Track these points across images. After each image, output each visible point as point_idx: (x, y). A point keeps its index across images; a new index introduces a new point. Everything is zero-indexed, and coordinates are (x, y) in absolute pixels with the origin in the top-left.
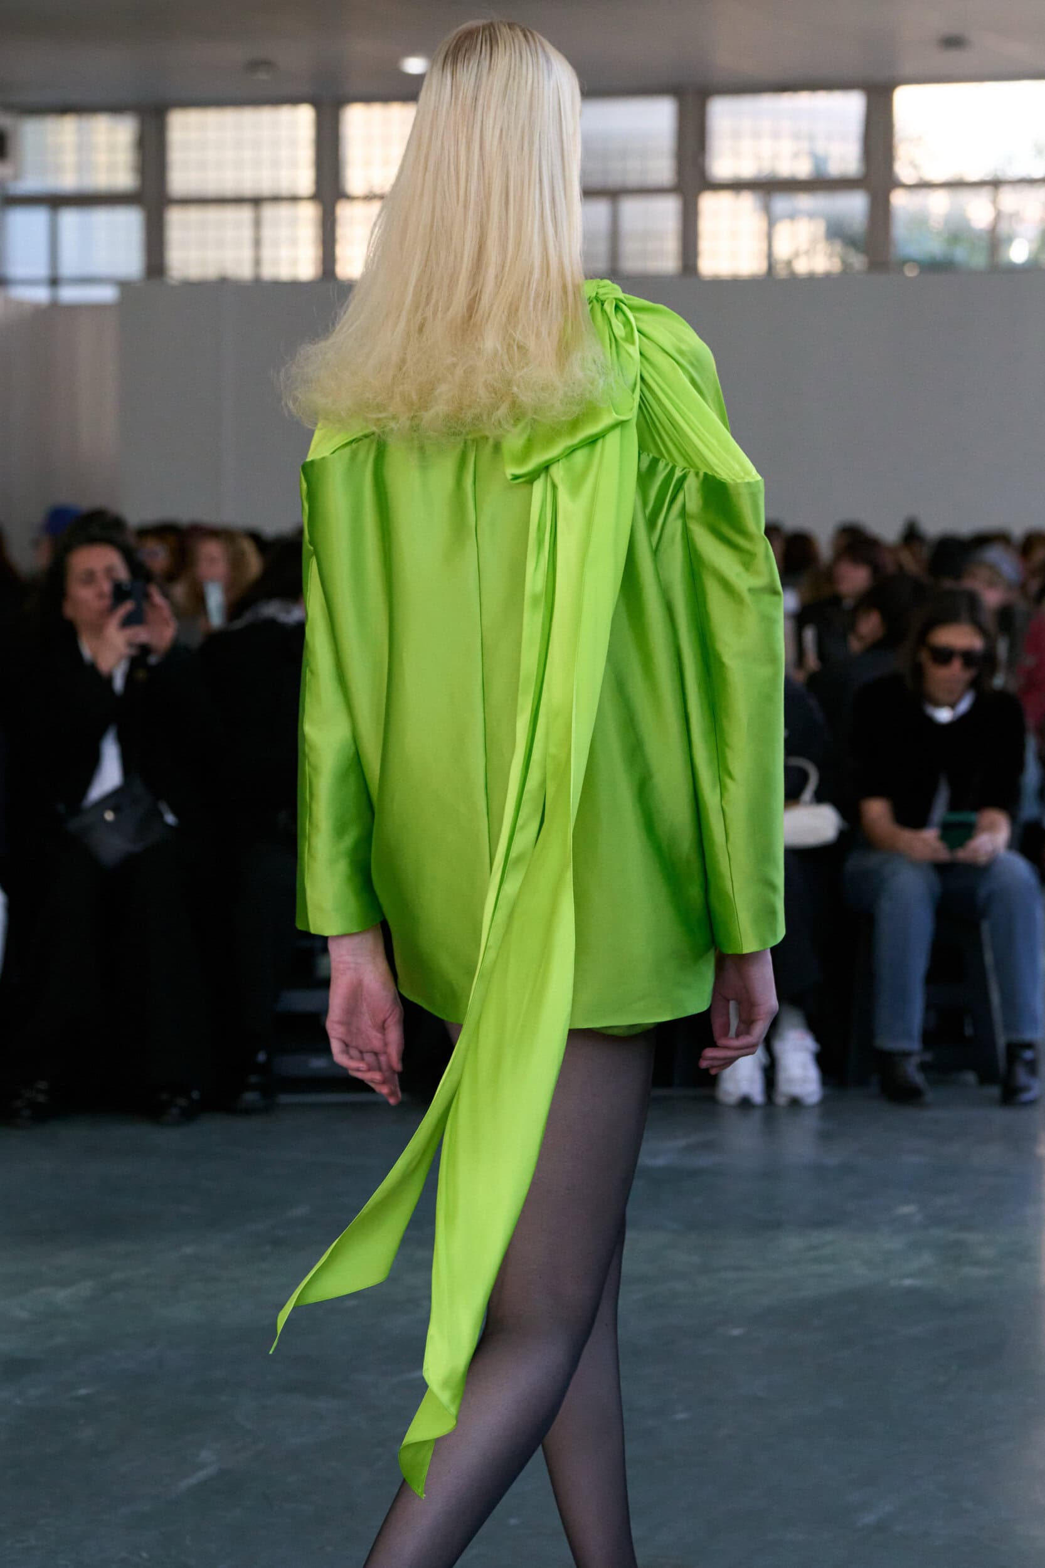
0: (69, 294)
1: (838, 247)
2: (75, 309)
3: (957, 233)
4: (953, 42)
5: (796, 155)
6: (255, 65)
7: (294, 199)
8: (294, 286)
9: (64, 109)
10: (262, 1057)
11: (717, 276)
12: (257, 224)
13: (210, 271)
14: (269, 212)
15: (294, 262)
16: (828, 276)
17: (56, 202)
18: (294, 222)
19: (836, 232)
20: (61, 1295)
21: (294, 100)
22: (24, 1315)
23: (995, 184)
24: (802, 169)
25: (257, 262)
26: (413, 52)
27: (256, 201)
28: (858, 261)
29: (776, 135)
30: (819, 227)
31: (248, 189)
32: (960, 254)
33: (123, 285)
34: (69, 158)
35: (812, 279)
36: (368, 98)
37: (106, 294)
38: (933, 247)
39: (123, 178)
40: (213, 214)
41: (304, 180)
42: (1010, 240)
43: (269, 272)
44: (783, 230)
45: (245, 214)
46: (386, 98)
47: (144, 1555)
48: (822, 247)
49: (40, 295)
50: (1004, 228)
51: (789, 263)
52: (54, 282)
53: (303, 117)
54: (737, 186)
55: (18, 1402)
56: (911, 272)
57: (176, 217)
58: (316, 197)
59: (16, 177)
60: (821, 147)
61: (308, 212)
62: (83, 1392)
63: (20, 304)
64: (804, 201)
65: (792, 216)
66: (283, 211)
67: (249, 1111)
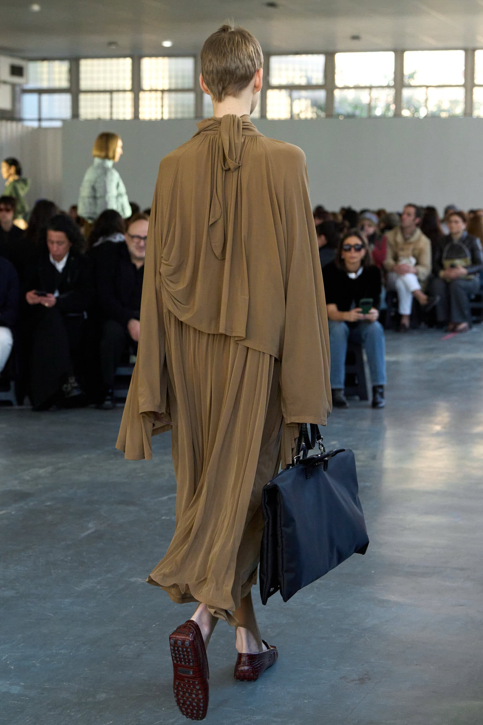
0: (45, 124)
1: (315, 109)
2: (47, 129)
3: (356, 106)
4: (355, 38)
5: (301, 77)
6: (111, 44)
7: (124, 91)
8: (124, 122)
9: (44, 59)
10: (110, 391)
11: (273, 119)
12: (111, 100)
13: (95, 117)
14: (115, 95)
15: (124, 113)
16: (312, 119)
17: (40, 92)
18: (124, 99)
19: (315, 104)
20: (41, 471)
21: (125, 56)
22: (28, 478)
23: (371, 88)
24: (303, 82)
25: (111, 113)
26: (166, 39)
27: (111, 92)
28: (323, 114)
29: (294, 70)
30: (309, 102)
31: (108, 88)
32: (358, 112)
33: (64, 121)
34: (45, 76)
35: (306, 120)
36: (150, 56)
37: (58, 124)
38: (349, 110)
39: (64, 84)
40: (96, 96)
41: (128, 84)
42: (375, 107)
43: (115, 117)
44: (296, 103)
45: (107, 96)
46: (157, 56)
47: (69, 558)
48: (310, 109)
49: (35, 124)
50: (373, 104)
51: (298, 115)
52: (40, 120)
53: (128, 62)
54: (280, 87)
55: (26, 507)
56: (341, 118)
57: (83, 97)
58: (131, 91)
59: (27, 83)
60: (309, 74)
61: (129, 96)
62: (48, 504)
63: (27, 127)
64: (304, 93)
65: (299, 99)
66: (121, 95)
67: (107, 409)
